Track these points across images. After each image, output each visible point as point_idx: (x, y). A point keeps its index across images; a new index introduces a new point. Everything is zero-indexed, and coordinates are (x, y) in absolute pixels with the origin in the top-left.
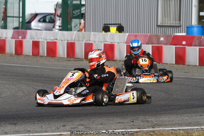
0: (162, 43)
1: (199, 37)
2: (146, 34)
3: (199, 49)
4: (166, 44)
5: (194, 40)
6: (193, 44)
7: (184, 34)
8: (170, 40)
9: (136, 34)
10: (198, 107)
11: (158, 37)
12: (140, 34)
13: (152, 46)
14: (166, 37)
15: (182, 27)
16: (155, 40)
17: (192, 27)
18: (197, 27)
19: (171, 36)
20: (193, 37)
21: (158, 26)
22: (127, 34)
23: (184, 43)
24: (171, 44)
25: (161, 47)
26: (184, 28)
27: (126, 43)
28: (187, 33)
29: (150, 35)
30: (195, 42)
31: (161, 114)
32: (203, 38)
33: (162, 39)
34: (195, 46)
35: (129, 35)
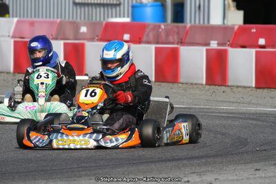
0: (84, 37)
1: (155, 26)
2: (52, 19)
3: (156, 48)
4: (92, 39)
5: (146, 33)
6: (144, 39)
7: (127, 20)
8: (99, 32)
9: (33, 19)
10: (152, 162)
11: (76, 26)
12: (40, 19)
13: (65, 44)
14: (92, 25)
15: (122, 6)
16: (69, 32)
17: (142, 5)
18: (152, 6)
19: (100, 23)
20: (144, 27)
21: (75, 4)
22: (15, 20)
23: (127, 37)
24: (101, 40)
25: (83, 45)
26: (126, 7)
27: (13, 37)
28: (133, 18)
29: (60, 22)
30: (148, 35)
31: (81, 176)
32: (163, 27)
33: (84, 29)
34: (148, 42)
35: (18, 22)
